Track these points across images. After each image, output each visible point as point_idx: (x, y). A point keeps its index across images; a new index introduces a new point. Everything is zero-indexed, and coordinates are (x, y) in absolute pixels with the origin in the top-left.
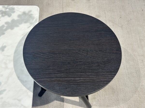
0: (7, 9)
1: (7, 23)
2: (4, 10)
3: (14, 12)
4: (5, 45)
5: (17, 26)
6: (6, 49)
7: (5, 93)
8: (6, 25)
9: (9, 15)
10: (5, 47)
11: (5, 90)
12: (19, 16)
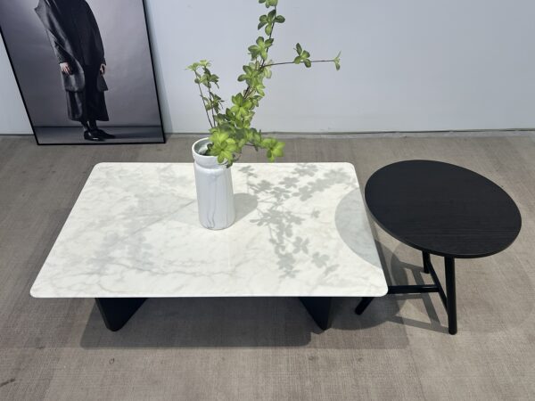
0: (304, 166)
1: (310, 183)
2: (300, 168)
3: (317, 170)
4: (316, 210)
5: (329, 187)
6: (320, 215)
7: (339, 269)
8: (310, 186)
9: (312, 175)
10: (318, 212)
11: (337, 266)
12: (326, 175)
